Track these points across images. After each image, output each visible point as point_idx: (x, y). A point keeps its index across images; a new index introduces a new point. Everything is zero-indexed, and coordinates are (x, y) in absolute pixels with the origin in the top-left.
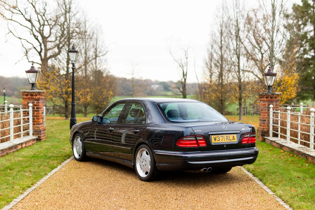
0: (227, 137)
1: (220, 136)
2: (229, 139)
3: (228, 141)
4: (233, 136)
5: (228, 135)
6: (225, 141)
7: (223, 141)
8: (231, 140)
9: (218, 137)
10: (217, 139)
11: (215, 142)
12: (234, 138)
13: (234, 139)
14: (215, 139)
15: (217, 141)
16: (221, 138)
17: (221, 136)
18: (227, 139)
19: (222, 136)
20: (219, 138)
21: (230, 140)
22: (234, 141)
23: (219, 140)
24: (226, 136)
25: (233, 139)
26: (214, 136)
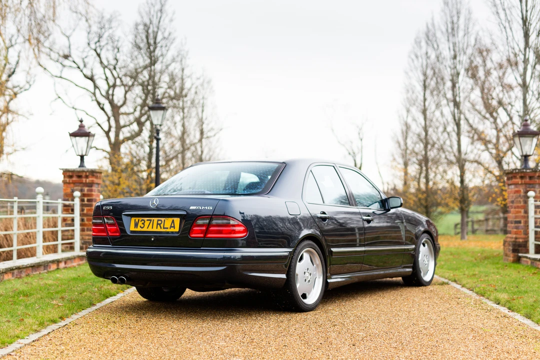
0: (160, 222)
1: (146, 219)
2: (162, 225)
3: (159, 230)
4: (173, 221)
5: (163, 219)
6: (155, 229)
7: (150, 229)
8: (167, 228)
9: (143, 222)
10: (140, 224)
11: (136, 229)
12: (173, 225)
13: (174, 227)
14: (136, 225)
15: (139, 229)
16: (147, 223)
17: (148, 220)
18: (159, 225)
19: (151, 220)
20: (143, 224)
21: (164, 228)
22: (172, 230)
23: (142, 226)
24: (158, 220)
25: (171, 227)
26: (135, 220)
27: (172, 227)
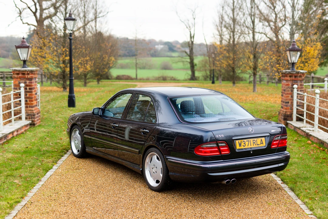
0: (254, 141)
1: (245, 140)
2: (256, 143)
3: (255, 146)
4: (261, 140)
5: (255, 139)
6: (252, 146)
7: (249, 146)
8: (259, 145)
9: (244, 142)
10: (242, 144)
11: (240, 148)
12: (262, 142)
14: (240, 145)
15: (242, 147)
16: (247, 143)
17: (247, 141)
18: (254, 144)
19: (249, 141)
20: (245, 144)
21: (257, 145)
22: (262, 145)
23: (244, 145)
24: (253, 140)
26: (239, 142)
27: (262, 143)
